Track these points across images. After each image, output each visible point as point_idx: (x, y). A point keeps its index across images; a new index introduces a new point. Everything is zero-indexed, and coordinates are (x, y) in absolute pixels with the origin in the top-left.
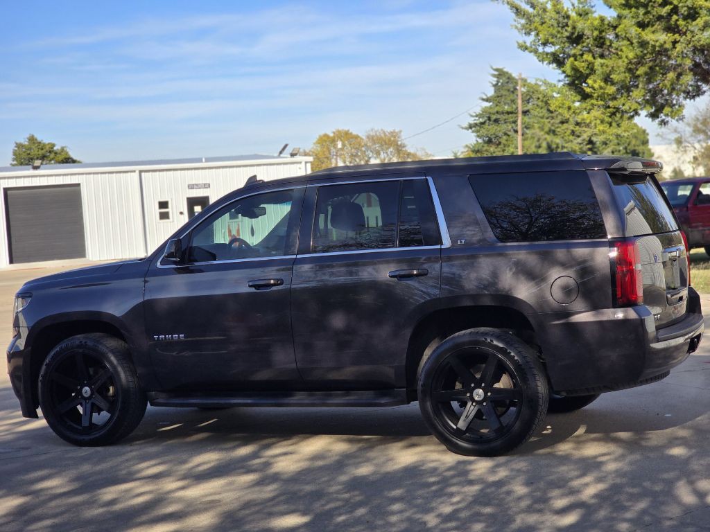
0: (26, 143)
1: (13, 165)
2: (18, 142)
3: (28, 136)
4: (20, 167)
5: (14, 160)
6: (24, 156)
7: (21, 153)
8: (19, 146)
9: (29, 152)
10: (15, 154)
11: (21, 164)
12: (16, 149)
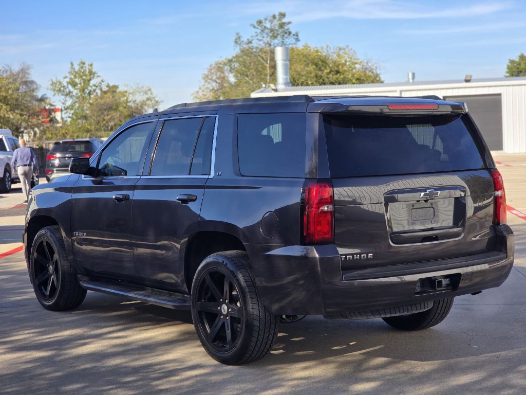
0: (517, 60)
1: (506, 77)
2: (511, 59)
3: (519, 54)
4: (512, 78)
5: (507, 72)
6: (515, 69)
7: (513, 67)
8: (512, 62)
9: (518, 66)
10: (508, 68)
11: (512, 75)
12: (510, 64)
